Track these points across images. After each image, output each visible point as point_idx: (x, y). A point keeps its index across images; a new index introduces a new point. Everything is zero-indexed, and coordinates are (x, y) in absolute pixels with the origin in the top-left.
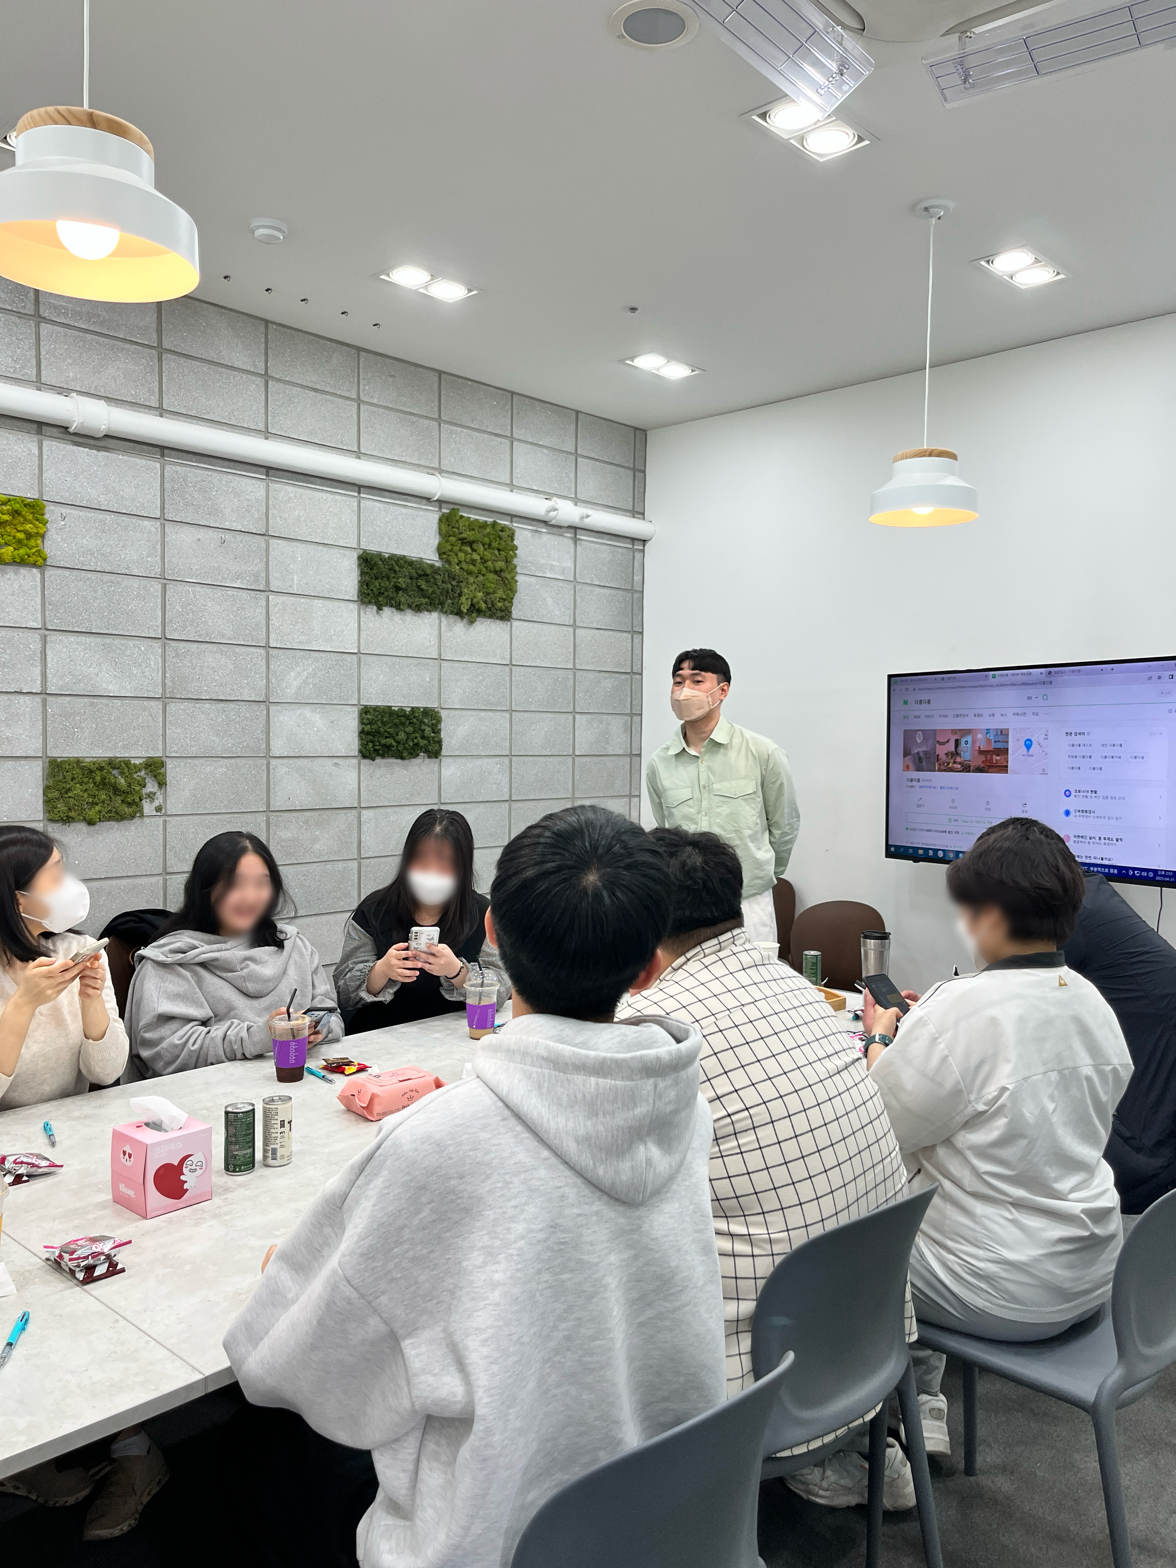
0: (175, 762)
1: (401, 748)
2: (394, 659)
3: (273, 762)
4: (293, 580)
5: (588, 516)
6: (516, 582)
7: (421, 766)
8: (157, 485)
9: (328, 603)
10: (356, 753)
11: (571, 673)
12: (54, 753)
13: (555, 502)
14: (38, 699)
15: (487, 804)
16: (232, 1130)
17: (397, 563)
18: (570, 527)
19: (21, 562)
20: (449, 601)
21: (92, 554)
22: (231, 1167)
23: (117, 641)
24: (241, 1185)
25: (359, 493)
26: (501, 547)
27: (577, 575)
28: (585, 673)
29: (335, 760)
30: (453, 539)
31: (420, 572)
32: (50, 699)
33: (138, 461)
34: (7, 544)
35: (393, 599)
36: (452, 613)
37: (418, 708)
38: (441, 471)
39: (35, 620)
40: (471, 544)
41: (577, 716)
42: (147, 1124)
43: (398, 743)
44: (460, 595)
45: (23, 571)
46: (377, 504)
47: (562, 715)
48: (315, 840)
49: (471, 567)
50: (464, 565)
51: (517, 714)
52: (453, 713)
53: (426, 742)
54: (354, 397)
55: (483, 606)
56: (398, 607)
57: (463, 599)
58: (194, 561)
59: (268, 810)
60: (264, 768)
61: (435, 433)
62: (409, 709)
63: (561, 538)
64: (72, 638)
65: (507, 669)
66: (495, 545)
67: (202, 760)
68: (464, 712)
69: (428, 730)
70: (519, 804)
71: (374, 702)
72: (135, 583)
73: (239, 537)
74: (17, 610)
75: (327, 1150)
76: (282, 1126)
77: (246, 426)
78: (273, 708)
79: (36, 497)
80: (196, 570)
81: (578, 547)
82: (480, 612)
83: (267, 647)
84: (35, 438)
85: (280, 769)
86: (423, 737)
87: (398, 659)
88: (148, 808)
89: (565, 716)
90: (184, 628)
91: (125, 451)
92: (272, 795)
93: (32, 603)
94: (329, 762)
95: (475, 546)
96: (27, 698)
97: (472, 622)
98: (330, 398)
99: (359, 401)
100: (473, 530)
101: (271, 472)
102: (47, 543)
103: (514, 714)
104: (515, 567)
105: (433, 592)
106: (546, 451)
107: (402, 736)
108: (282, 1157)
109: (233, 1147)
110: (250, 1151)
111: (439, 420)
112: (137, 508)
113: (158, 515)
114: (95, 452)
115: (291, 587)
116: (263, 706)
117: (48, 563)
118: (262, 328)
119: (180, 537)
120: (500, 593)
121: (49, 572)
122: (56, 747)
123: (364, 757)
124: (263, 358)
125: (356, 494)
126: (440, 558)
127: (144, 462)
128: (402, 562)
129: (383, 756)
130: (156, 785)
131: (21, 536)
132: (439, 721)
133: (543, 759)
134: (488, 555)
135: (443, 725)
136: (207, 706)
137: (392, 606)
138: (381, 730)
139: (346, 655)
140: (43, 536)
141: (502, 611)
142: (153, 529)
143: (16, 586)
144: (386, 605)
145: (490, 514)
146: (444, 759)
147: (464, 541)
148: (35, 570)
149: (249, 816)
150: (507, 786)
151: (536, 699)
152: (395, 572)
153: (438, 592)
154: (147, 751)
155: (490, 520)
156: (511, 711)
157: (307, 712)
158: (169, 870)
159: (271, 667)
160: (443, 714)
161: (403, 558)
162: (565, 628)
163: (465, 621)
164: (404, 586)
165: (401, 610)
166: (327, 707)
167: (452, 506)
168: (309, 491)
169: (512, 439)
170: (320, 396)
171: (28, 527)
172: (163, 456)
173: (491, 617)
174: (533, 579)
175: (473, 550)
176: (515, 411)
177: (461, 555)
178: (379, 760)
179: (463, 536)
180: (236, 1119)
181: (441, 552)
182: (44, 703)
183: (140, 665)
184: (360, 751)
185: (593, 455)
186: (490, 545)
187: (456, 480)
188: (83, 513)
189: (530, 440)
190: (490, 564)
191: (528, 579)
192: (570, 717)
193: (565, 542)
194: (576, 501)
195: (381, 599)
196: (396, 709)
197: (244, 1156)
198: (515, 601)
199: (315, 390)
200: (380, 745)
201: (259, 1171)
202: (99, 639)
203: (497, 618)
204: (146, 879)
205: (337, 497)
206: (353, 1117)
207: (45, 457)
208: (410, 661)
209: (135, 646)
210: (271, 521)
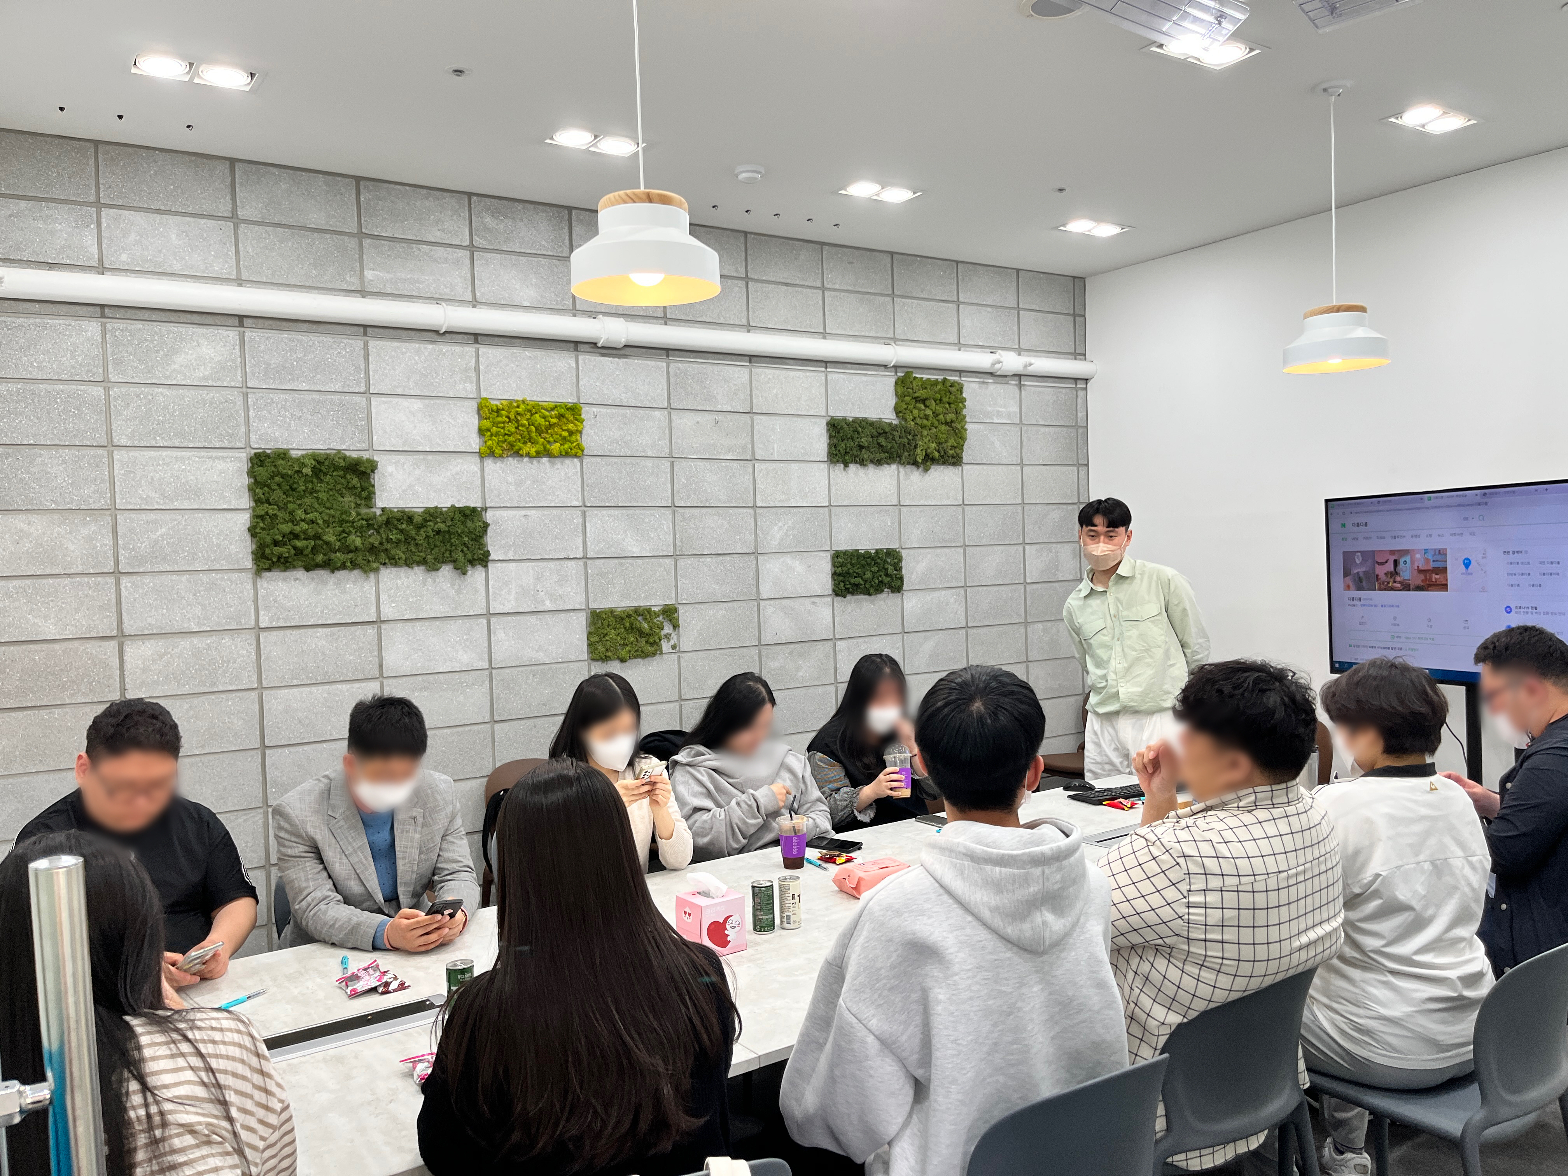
0: (686, 608)
1: (868, 586)
2: (859, 508)
3: (762, 603)
4: (773, 448)
5: (1031, 364)
6: (966, 430)
7: (885, 601)
8: (664, 382)
9: (803, 465)
10: (830, 592)
11: (1020, 508)
12: (593, 606)
13: (1000, 355)
14: (581, 563)
15: (946, 632)
16: (758, 901)
17: (860, 424)
18: (1015, 375)
19: (566, 455)
20: (906, 454)
21: (617, 443)
22: (758, 928)
23: (638, 511)
24: (766, 941)
25: (826, 368)
26: (951, 401)
27: (1023, 418)
28: (1033, 507)
29: (813, 599)
30: (908, 399)
31: (880, 431)
32: (589, 562)
33: (649, 363)
34: (555, 442)
35: (857, 456)
36: (909, 463)
37: (882, 550)
38: (895, 340)
39: (577, 500)
40: (924, 401)
41: (1027, 547)
42: (699, 893)
43: (865, 581)
44: (916, 447)
45: (567, 461)
46: (842, 376)
47: (1012, 547)
48: (799, 668)
49: (925, 422)
50: (918, 421)
51: (970, 548)
52: (912, 552)
53: (889, 579)
54: (820, 286)
55: (936, 455)
56: (862, 463)
57: (918, 450)
58: (694, 440)
59: (760, 644)
60: (756, 609)
61: (890, 307)
62: (873, 551)
63: (1006, 386)
64: (605, 512)
65: (960, 508)
66: (945, 399)
67: (706, 605)
68: (922, 551)
69: (890, 568)
70: (975, 630)
71: (843, 547)
72: (649, 463)
73: (729, 417)
74: (563, 493)
75: (827, 919)
76: (794, 898)
77: (731, 322)
78: (760, 558)
79: (575, 401)
80: (697, 447)
81: (1023, 392)
82: (933, 461)
83: (755, 507)
84: (573, 354)
85: (769, 609)
86: (887, 575)
87: (863, 509)
88: (666, 646)
89: (1015, 547)
90: (689, 496)
91: (639, 356)
92: (762, 632)
93: (575, 487)
94: (808, 601)
95: (927, 403)
96: (573, 562)
97: (926, 470)
98: (800, 289)
99: (823, 289)
100: (926, 388)
101: (753, 359)
102: (584, 437)
103: (967, 548)
104: (965, 417)
105: (892, 447)
106: (989, 309)
107: (868, 575)
108: (795, 922)
109: (758, 913)
110: (770, 916)
111: (893, 296)
112: (650, 401)
113: (666, 405)
114: (617, 359)
115: (772, 454)
116: (753, 557)
117: (585, 453)
118: (742, 240)
119: (684, 422)
120: (951, 442)
121: (586, 460)
122: (595, 601)
123: (837, 595)
124: (744, 263)
125: (823, 369)
126: (897, 417)
127: (653, 363)
128: (864, 424)
129: (853, 594)
130: (671, 627)
131: (565, 434)
132: (900, 560)
133: (996, 588)
134: (940, 409)
135: (904, 564)
136: (708, 560)
137: (856, 462)
138: (851, 571)
139: (819, 509)
140: (581, 432)
141: (953, 457)
142: (662, 418)
143: (563, 473)
144: (851, 462)
145: (941, 372)
146: (905, 593)
147: (917, 400)
148: (575, 460)
149: (745, 650)
150: (963, 614)
151: (987, 533)
152: (858, 433)
153: (896, 446)
154: (663, 600)
155: (940, 378)
156: (965, 546)
157: (788, 560)
158: (683, 697)
159: (759, 523)
160: (904, 553)
161: (865, 420)
162: (1013, 467)
163: (921, 469)
164: (866, 444)
165: (865, 465)
166: (805, 554)
167: (906, 370)
168: (784, 372)
169: (958, 303)
170: (790, 289)
171: (571, 426)
172: (668, 356)
173: (944, 463)
174: (981, 426)
175: (926, 406)
176: (960, 277)
177: (916, 412)
178: (849, 597)
179: (916, 395)
180: (761, 892)
181: (898, 411)
182: (586, 565)
183: (656, 530)
184: (834, 590)
185: (1034, 307)
186: (941, 400)
187: (909, 346)
188: (610, 410)
189: (976, 302)
190: (941, 417)
191: (976, 426)
192: (1021, 548)
193: (1011, 388)
194: (1019, 351)
195: (847, 458)
196: (863, 552)
197: (767, 920)
198: (965, 447)
199: (787, 284)
200: (850, 584)
201: (778, 932)
202: (624, 511)
203: (949, 464)
204: (666, 705)
205: (808, 374)
206: (845, 896)
207: (581, 368)
208: (872, 509)
209: (651, 515)
210: (754, 400)
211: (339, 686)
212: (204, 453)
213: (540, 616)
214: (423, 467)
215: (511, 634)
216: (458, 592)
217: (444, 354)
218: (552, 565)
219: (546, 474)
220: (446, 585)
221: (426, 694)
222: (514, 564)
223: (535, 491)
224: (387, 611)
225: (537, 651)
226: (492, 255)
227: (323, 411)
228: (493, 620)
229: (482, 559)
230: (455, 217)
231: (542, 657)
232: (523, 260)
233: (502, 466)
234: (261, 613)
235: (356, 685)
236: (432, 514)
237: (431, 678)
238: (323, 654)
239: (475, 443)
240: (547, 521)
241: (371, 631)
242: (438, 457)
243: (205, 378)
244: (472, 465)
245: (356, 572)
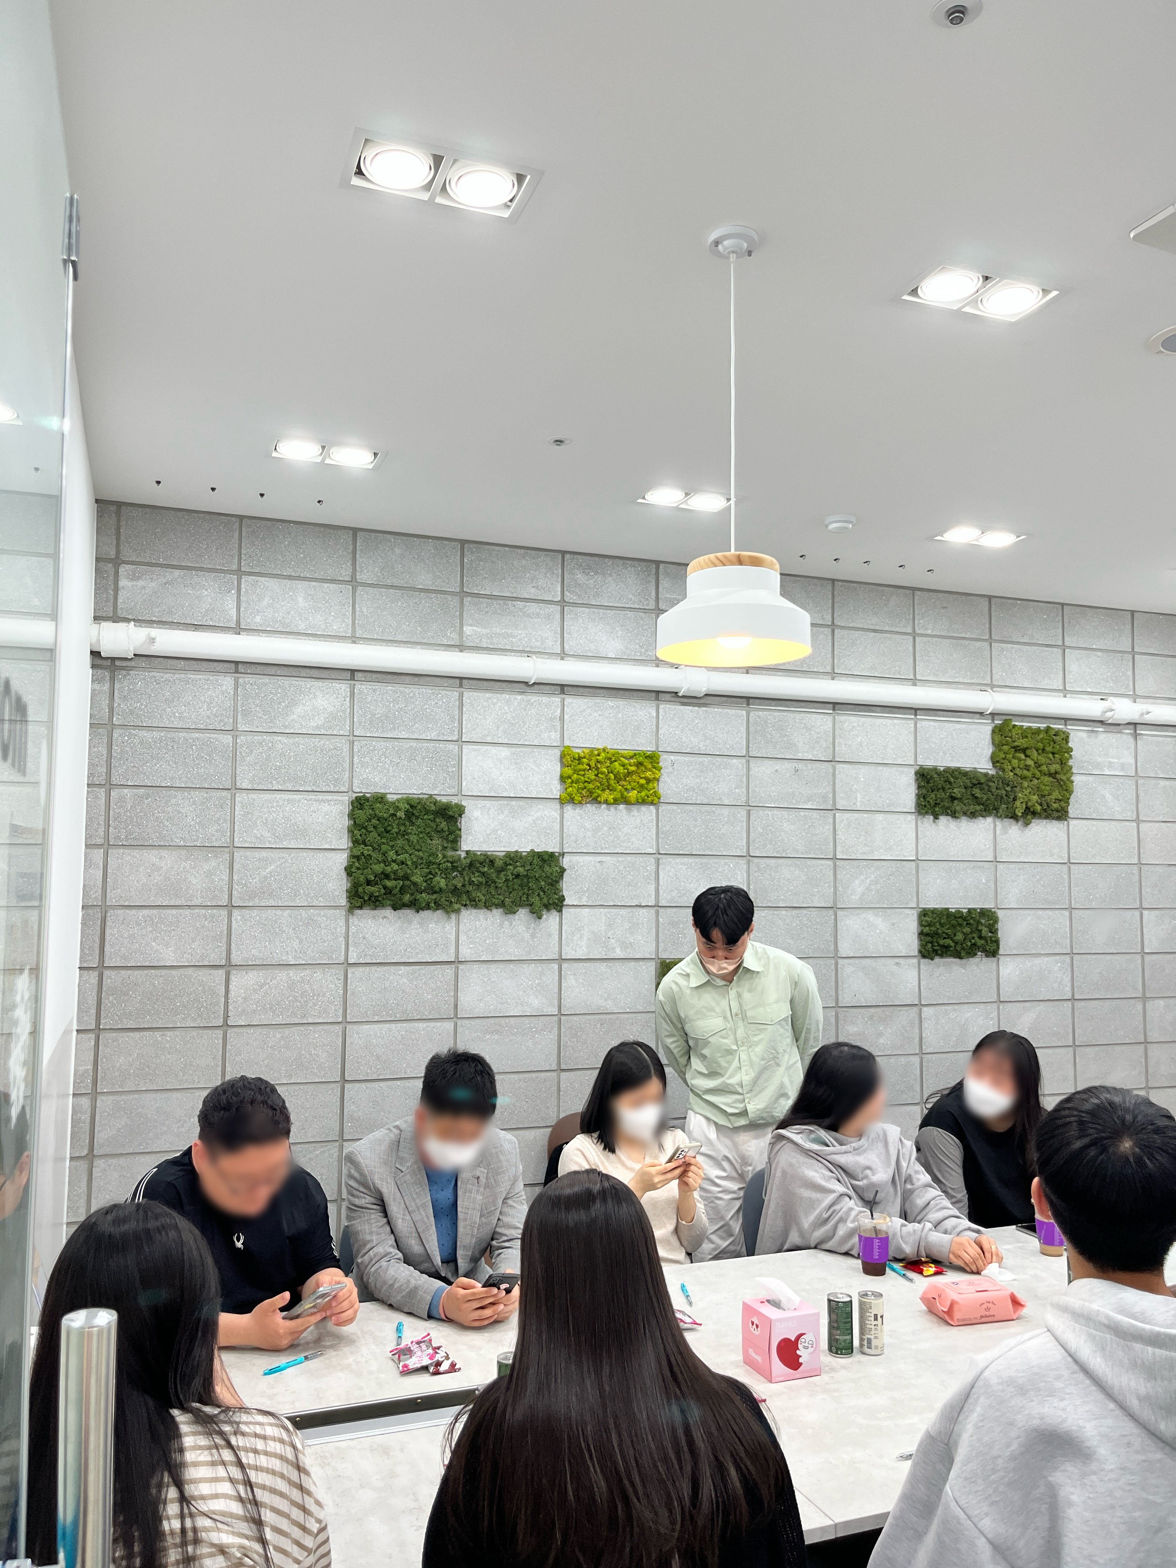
1: (959, 948)
2: (951, 863)
3: (841, 961)
4: (856, 798)
5: (1148, 713)
6: (1072, 782)
7: (978, 965)
8: (743, 729)
9: (888, 816)
10: (916, 953)
11: (1135, 870)
12: (664, 956)
13: (1112, 702)
14: (653, 911)
15: (1048, 1003)
16: (834, 1317)
17: (952, 775)
18: (1129, 724)
19: (643, 802)
20: (1004, 806)
21: (694, 790)
22: (834, 1350)
23: (712, 861)
24: (843, 1367)
25: (916, 715)
26: (1055, 750)
27: (1139, 769)
28: (1152, 868)
29: (897, 960)
30: (1006, 748)
31: (974, 781)
32: (661, 910)
33: (729, 711)
34: (633, 789)
35: (949, 808)
36: (1007, 817)
37: (975, 909)
38: (992, 686)
39: (651, 847)
40: (1024, 751)
41: (1145, 912)
42: (768, 1301)
43: (956, 943)
44: (1015, 799)
45: (644, 808)
46: (932, 723)
47: (1127, 912)
48: (880, 1035)
49: (1025, 772)
50: (1018, 771)
51: (1077, 911)
52: (1010, 912)
53: (983, 942)
54: (910, 631)
55: (1039, 808)
56: (954, 815)
57: (1018, 803)
58: (773, 788)
59: (837, 1006)
60: (833, 967)
61: (987, 653)
62: (965, 911)
63: (1119, 735)
64: (679, 860)
65: (1065, 867)
66: (1049, 749)
68: (1021, 912)
69: (985, 931)
70: (1083, 1003)
71: (932, 905)
72: (725, 811)
73: (810, 765)
74: (638, 840)
75: (914, 1347)
76: (876, 1319)
77: (816, 670)
78: (839, 913)
79: (654, 749)
80: (774, 796)
81: (1139, 742)
82: (1034, 814)
83: (834, 859)
84: (654, 704)
85: (848, 969)
86: (980, 937)
87: (954, 864)
89: (1131, 912)
90: (765, 846)
91: (719, 705)
92: (840, 992)
93: (650, 834)
94: (891, 962)
95: (1028, 752)
96: (644, 910)
97: (1027, 824)
98: (889, 635)
99: (914, 635)
100: (1026, 737)
101: (837, 706)
102: (661, 785)
103: (1074, 912)
104: (1071, 768)
105: (988, 799)
106: (1099, 654)
107: (960, 937)
108: (876, 1347)
109: (835, 1332)
110: (849, 1337)
111: (991, 641)
112: (728, 749)
113: (744, 753)
114: (697, 708)
115: (854, 804)
116: (831, 912)
117: (661, 801)
118: (829, 587)
119: (762, 770)
120: (1056, 794)
121: (662, 808)
122: (665, 950)
123: (924, 956)
124: (830, 610)
125: (913, 717)
126: (994, 767)
127: (734, 711)
128: (957, 773)
129: (941, 956)
131: (643, 781)
132: (996, 921)
133: (1108, 957)
134: (1042, 759)
135: (1000, 925)
136: (784, 912)
137: (947, 815)
138: (940, 931)
139: (905, 863)
140: (658, 780)
141: (1058, 811)
142: (740, 766)
143: (638, 821)
144: (942, 814)
145: (1043, 720)
146: (1002, 959)
147: (1017, 749)
148: (652, 807)
150: (1069, 985)
151: (1097, 896)
152: (950, 783)
153: (992, 798)
155: (1043, 726)
156: (1071, 909)
157: (870, 916)
159: (838, 877)
160: (1000, 914)
161: (958, 770)
162: (1127, 824)
163: (1020, 823)
164: (959, 796)
165: (956, 817)
166: (888, 910)
167: (1004, 717)
168: (869, 719)
169: (1064, 648)
170: (878, 635)
171: (648, 774)
172: (748, 704)
173: (1047, 817)
174: (1091, 778)
175: (1026, 756)
176: (1066, 620)
177: (1015, 762)
178: (937, 960)
179: (1016, 744)
180: (838, 1308)
181: (994, 761)
182: (657, 913)
184: (920, 952)
185: (1152, 651)
186: (1043, 750)
187: (1008, 693)
188: (687, 758)
189: (1084, 646)
190: (1044, 768)
191: (1084, 778)
192: (1137, 913)
193: (1125, 737)
194: (1135, 697)
195: (937, 809)
196: (953, 911)
197: (845, 1341)
198: (1072, 800)
199: (875, 631)
200: (939, 945)
201: (857, 1357)
202: (698, 860)
203: (1053, 819)
205: (895, 721)
206: (935, 1319)
207: (661, 717)
208: (966, 864)
209: (725, 864)
210: (837, 749)
211: (416, 1024)
212: (312, 796)
213: (610, 964)
214: (506, 812)
215: (581, 980)
216: (533, 936)
217: (532, 704)
218: (623, 912)
219: (622, 820)
220: (521, 928)
221: (496, 1037)
222: (586, 911)
223: (611, 838)
224: (466, 952)
225: (606, 1000)
226: (581, 609)
227: (419, 758)
228: (565, 966)
229: (557, 904)
230: (548, 575)
231: (610, 1006)
232: (610, 613)
233: (581, 812)
234: (351, 949)
235: (432, 1024)
236: (513, 858)
237: (503, 1021)
238: (404, 991)
239: (556, 789)
240: (621, 868)
241: (449, 971)
242: (521, 803)
243: (317, 727)
244: (552, 811)
245: (439, 912)
